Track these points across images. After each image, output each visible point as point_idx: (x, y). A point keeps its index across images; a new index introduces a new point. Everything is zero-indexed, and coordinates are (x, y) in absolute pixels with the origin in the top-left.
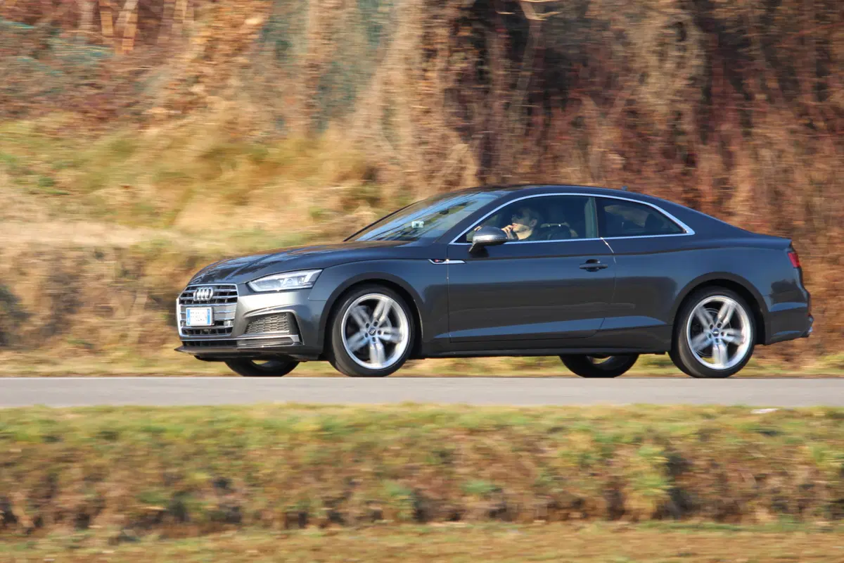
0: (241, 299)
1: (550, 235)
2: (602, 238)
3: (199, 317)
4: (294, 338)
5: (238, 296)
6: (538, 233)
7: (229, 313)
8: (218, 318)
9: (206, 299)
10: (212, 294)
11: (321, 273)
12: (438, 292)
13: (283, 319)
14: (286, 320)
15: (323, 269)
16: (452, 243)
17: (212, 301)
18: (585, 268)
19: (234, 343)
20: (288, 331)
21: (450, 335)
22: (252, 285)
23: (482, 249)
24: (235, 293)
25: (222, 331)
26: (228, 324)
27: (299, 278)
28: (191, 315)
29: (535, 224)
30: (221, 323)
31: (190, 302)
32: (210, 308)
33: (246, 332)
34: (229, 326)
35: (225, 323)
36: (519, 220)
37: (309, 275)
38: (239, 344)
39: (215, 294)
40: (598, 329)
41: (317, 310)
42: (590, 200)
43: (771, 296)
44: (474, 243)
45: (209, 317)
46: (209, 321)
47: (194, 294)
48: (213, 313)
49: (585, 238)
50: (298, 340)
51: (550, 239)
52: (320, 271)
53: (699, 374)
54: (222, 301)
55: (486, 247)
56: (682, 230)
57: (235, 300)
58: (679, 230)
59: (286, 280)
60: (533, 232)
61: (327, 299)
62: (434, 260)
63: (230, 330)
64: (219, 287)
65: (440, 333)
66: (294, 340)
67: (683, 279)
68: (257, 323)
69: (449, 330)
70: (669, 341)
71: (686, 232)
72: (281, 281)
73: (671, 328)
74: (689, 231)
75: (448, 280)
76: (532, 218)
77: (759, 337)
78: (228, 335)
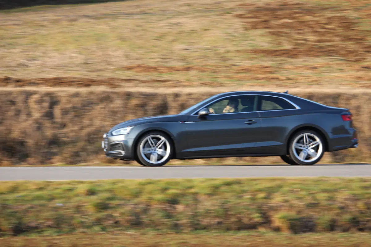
4: (123, 153)
7: (107, 143)
10: (106, 136)
14: (120, 146)
16: (191, 115)
18: (247, 123)
20: (121, 150)
21: (188, 150)
22: (113, 132)
23: (203, 117)
27: (126, 130)
33: (110, 150)
34: (107, 148)
37: (129, 129)
41: (130, 143)
43: (331, 133)
44: (199, 115)
52: (133, 127)
57: (108, 138)
62: (181, 122)
65: (184, 150)
71: (296, 108)
72: (121, 131)
73: (286, 146)
75: (187, 129)
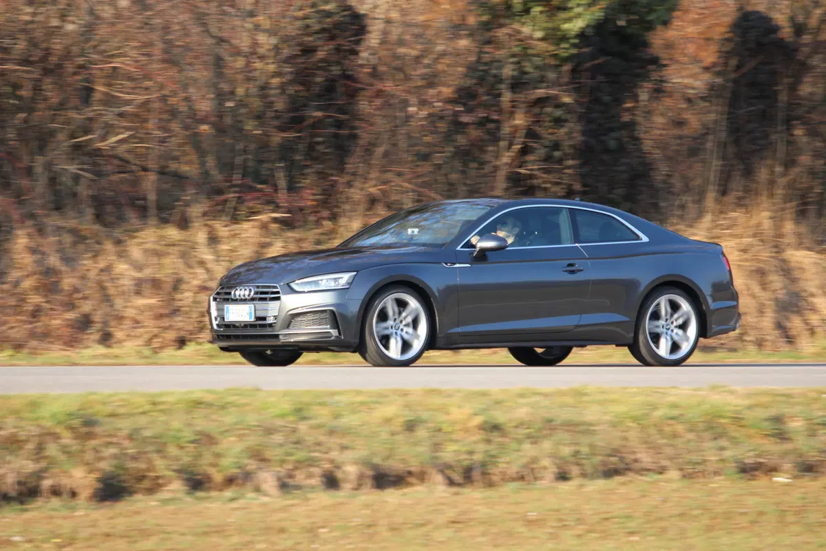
0: (283, 297)
1: (528, 243)
2: (577, 245)
3: (239, 313)
4: (334, 332)
5: (281, 295)
6: (520, 239)
7: (272, 310)
8: (260, 314)
9: (247, 297)
10: (252, 293)
11: (356, 275)
12: (451, 291)
13: (323, 315)
14: (327, 316)
15: (357, 271)
16: (459, 248)
17: (253, 299)
18: (566, 271)
19: (277, 336)
20: (329, 326)
21: (459, 330)
22: (293, 285)
23: (483, 255)
24: (278, 293)
25: (264, 326)
26: (270, 320)
27: (335, 279)
28: (230, 311)
29: (516, 232)
30: (264, 319)
31: (227, 300)
32: (253, 306)
33: (288, 327)
34: (271, 322)
35: (267, 318)
36: (503, 229)
37: (345, 278)
38: (281, 337)
39: (256, 293)
40: (576, 324)
41: (354, 308)
42: (564, 211)
43: (711, 296)
44: (478, 249)
45: (251, 313)
46: (250, 317)
47: (233, 293)
48: (255, 310)
49: (561, 244)
50: (337, 334)
51: (528, 246)
52: (355, 273)
53: (655, 363)
54: (265, 299)
55: (487, 253)
56: (638, 238)
57: (278, 299)
58: (636, 237)
59: (325, 281)
60: (515, 239)
61: (362, 298)
62: (446, 264)
63: (271, 325)
64: (258, 287)
65: (452, 328)
66: (334, 334)
67: (645, 279)
68: (299, 319)
69: (458, 326)
70: (632, 335)
71: (641, 239)
72: (320, 282)
73: (634, 323)
74: (645, 239)
75: (458, 281)
76: (515, 226)
77: (703, 332)
78: (270, 329)
